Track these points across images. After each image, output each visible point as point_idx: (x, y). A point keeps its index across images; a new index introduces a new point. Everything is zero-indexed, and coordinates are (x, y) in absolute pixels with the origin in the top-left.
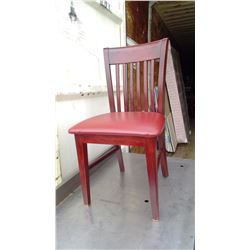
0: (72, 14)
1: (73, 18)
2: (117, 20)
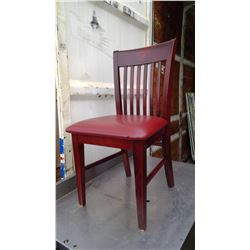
0: (94, 22)
1: (95, 26)
2: (142, 26)
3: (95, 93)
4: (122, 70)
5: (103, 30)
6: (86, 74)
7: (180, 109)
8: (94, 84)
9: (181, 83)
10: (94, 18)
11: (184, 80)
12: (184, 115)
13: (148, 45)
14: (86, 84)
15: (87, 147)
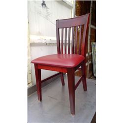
0: (43, 4)
1: (44, 6)
3: (44, 42)
4: (60, 30)
5: (48, 8)
6: (39, 32)
7: (89, 51)
8: (44, 37)
9: (89, 37)
10: (43, 2)
11: (91, 36)
12: (90, 54)
13: (72, 17)
14: (39, 37)
15: (42, 71)
